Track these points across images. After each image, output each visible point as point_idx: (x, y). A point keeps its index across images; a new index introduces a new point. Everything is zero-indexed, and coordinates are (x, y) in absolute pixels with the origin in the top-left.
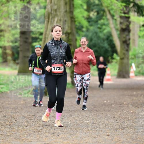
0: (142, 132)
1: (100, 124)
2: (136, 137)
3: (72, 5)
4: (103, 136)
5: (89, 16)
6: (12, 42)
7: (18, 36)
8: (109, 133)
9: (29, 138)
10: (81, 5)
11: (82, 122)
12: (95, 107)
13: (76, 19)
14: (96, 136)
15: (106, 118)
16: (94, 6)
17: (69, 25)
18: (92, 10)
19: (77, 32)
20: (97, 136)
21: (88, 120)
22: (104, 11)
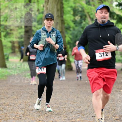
0: (113, 104)
1: (83, 98)
2: (109, 108)
3: (62, 12)
4: (85, 107)
5: (75, 19)
6: (19, 38)
7: (23, 34)
8: (89, 105)
9: (31, 108)
10: (69, 11)
11: (69, 96)
12: (79, 85)
13: (65, 22)
14: (79, 106)
15: (87, 93)
16: (78, 12)
17: (60, 26)
18: (77, 15)
19: (66, 31)
20: (81, 106)
21: (74, 95)
22: (86, 16)
